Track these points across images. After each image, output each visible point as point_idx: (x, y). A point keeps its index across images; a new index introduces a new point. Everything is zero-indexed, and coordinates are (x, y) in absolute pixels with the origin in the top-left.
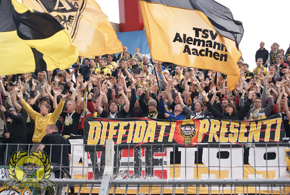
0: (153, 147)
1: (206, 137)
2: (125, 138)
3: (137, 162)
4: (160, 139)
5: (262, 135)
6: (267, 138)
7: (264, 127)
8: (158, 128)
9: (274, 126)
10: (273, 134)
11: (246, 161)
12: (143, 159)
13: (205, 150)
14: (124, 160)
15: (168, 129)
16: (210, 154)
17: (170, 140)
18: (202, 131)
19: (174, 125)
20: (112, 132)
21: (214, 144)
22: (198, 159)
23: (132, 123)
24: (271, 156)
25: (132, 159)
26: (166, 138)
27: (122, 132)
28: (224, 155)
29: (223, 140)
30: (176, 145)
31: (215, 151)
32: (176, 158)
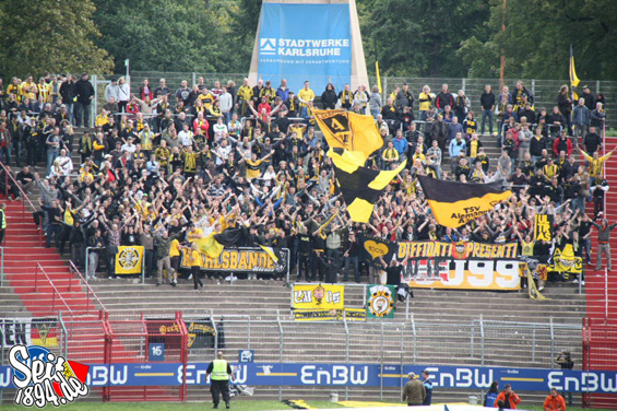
0: (438, 259)
1: (471, 253)
2: (421, 253)
3: (429, 269)
4: (443, 255)
5: (505, 253)
6: (508, 256)
7: (506, 248)
8: (442, 247)
9: (512, 248)
10: (511, 253)
11: (495, 269)
12: (433, 266)
13: (470, 262)
14: (420, 267)
15: (447, 248)
16: (473, 264)
17: (449, 255)
18: (469, 250)
19: (451, 246)
20: (413, 249)
21: (476, 258)
22: (466, 267)
23: (425, 244)
24: (509, 267)
25: (425, 266)
26: (447, 254)
27: (419, 249)
28: (481, 265)
29: (481, 255)
30: (452, 258)
31: (477, 262)
32: (453, 267)
